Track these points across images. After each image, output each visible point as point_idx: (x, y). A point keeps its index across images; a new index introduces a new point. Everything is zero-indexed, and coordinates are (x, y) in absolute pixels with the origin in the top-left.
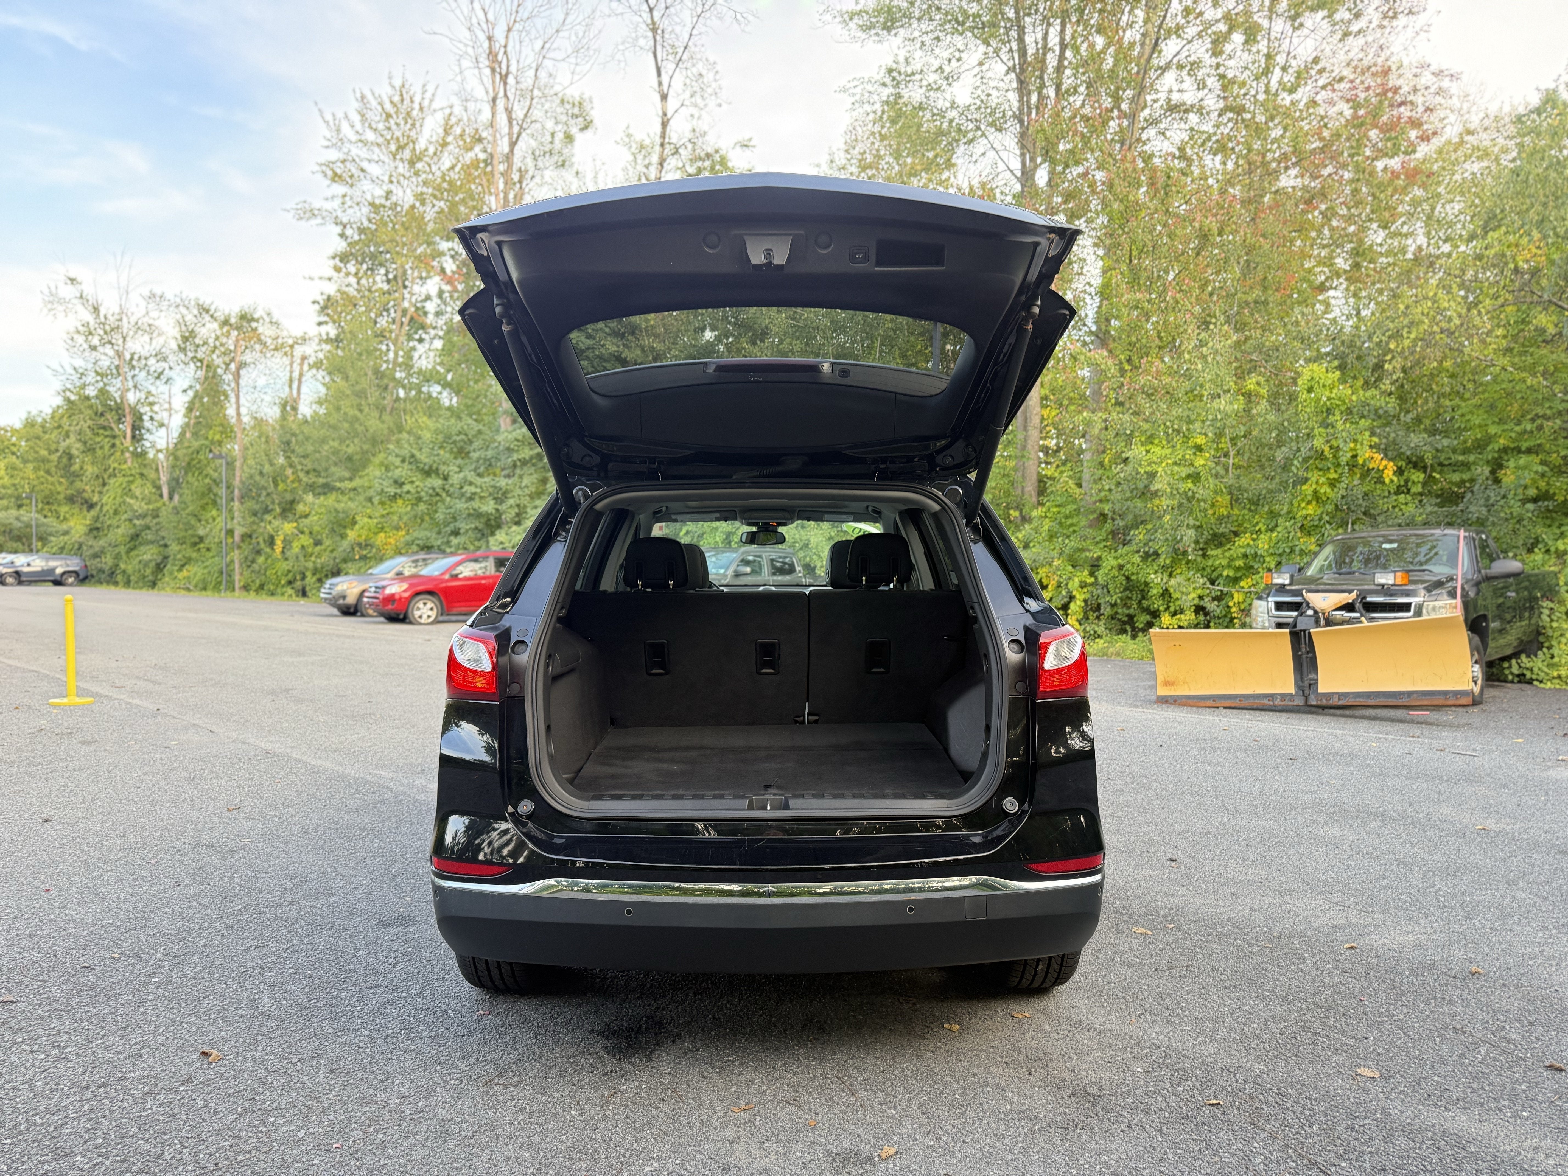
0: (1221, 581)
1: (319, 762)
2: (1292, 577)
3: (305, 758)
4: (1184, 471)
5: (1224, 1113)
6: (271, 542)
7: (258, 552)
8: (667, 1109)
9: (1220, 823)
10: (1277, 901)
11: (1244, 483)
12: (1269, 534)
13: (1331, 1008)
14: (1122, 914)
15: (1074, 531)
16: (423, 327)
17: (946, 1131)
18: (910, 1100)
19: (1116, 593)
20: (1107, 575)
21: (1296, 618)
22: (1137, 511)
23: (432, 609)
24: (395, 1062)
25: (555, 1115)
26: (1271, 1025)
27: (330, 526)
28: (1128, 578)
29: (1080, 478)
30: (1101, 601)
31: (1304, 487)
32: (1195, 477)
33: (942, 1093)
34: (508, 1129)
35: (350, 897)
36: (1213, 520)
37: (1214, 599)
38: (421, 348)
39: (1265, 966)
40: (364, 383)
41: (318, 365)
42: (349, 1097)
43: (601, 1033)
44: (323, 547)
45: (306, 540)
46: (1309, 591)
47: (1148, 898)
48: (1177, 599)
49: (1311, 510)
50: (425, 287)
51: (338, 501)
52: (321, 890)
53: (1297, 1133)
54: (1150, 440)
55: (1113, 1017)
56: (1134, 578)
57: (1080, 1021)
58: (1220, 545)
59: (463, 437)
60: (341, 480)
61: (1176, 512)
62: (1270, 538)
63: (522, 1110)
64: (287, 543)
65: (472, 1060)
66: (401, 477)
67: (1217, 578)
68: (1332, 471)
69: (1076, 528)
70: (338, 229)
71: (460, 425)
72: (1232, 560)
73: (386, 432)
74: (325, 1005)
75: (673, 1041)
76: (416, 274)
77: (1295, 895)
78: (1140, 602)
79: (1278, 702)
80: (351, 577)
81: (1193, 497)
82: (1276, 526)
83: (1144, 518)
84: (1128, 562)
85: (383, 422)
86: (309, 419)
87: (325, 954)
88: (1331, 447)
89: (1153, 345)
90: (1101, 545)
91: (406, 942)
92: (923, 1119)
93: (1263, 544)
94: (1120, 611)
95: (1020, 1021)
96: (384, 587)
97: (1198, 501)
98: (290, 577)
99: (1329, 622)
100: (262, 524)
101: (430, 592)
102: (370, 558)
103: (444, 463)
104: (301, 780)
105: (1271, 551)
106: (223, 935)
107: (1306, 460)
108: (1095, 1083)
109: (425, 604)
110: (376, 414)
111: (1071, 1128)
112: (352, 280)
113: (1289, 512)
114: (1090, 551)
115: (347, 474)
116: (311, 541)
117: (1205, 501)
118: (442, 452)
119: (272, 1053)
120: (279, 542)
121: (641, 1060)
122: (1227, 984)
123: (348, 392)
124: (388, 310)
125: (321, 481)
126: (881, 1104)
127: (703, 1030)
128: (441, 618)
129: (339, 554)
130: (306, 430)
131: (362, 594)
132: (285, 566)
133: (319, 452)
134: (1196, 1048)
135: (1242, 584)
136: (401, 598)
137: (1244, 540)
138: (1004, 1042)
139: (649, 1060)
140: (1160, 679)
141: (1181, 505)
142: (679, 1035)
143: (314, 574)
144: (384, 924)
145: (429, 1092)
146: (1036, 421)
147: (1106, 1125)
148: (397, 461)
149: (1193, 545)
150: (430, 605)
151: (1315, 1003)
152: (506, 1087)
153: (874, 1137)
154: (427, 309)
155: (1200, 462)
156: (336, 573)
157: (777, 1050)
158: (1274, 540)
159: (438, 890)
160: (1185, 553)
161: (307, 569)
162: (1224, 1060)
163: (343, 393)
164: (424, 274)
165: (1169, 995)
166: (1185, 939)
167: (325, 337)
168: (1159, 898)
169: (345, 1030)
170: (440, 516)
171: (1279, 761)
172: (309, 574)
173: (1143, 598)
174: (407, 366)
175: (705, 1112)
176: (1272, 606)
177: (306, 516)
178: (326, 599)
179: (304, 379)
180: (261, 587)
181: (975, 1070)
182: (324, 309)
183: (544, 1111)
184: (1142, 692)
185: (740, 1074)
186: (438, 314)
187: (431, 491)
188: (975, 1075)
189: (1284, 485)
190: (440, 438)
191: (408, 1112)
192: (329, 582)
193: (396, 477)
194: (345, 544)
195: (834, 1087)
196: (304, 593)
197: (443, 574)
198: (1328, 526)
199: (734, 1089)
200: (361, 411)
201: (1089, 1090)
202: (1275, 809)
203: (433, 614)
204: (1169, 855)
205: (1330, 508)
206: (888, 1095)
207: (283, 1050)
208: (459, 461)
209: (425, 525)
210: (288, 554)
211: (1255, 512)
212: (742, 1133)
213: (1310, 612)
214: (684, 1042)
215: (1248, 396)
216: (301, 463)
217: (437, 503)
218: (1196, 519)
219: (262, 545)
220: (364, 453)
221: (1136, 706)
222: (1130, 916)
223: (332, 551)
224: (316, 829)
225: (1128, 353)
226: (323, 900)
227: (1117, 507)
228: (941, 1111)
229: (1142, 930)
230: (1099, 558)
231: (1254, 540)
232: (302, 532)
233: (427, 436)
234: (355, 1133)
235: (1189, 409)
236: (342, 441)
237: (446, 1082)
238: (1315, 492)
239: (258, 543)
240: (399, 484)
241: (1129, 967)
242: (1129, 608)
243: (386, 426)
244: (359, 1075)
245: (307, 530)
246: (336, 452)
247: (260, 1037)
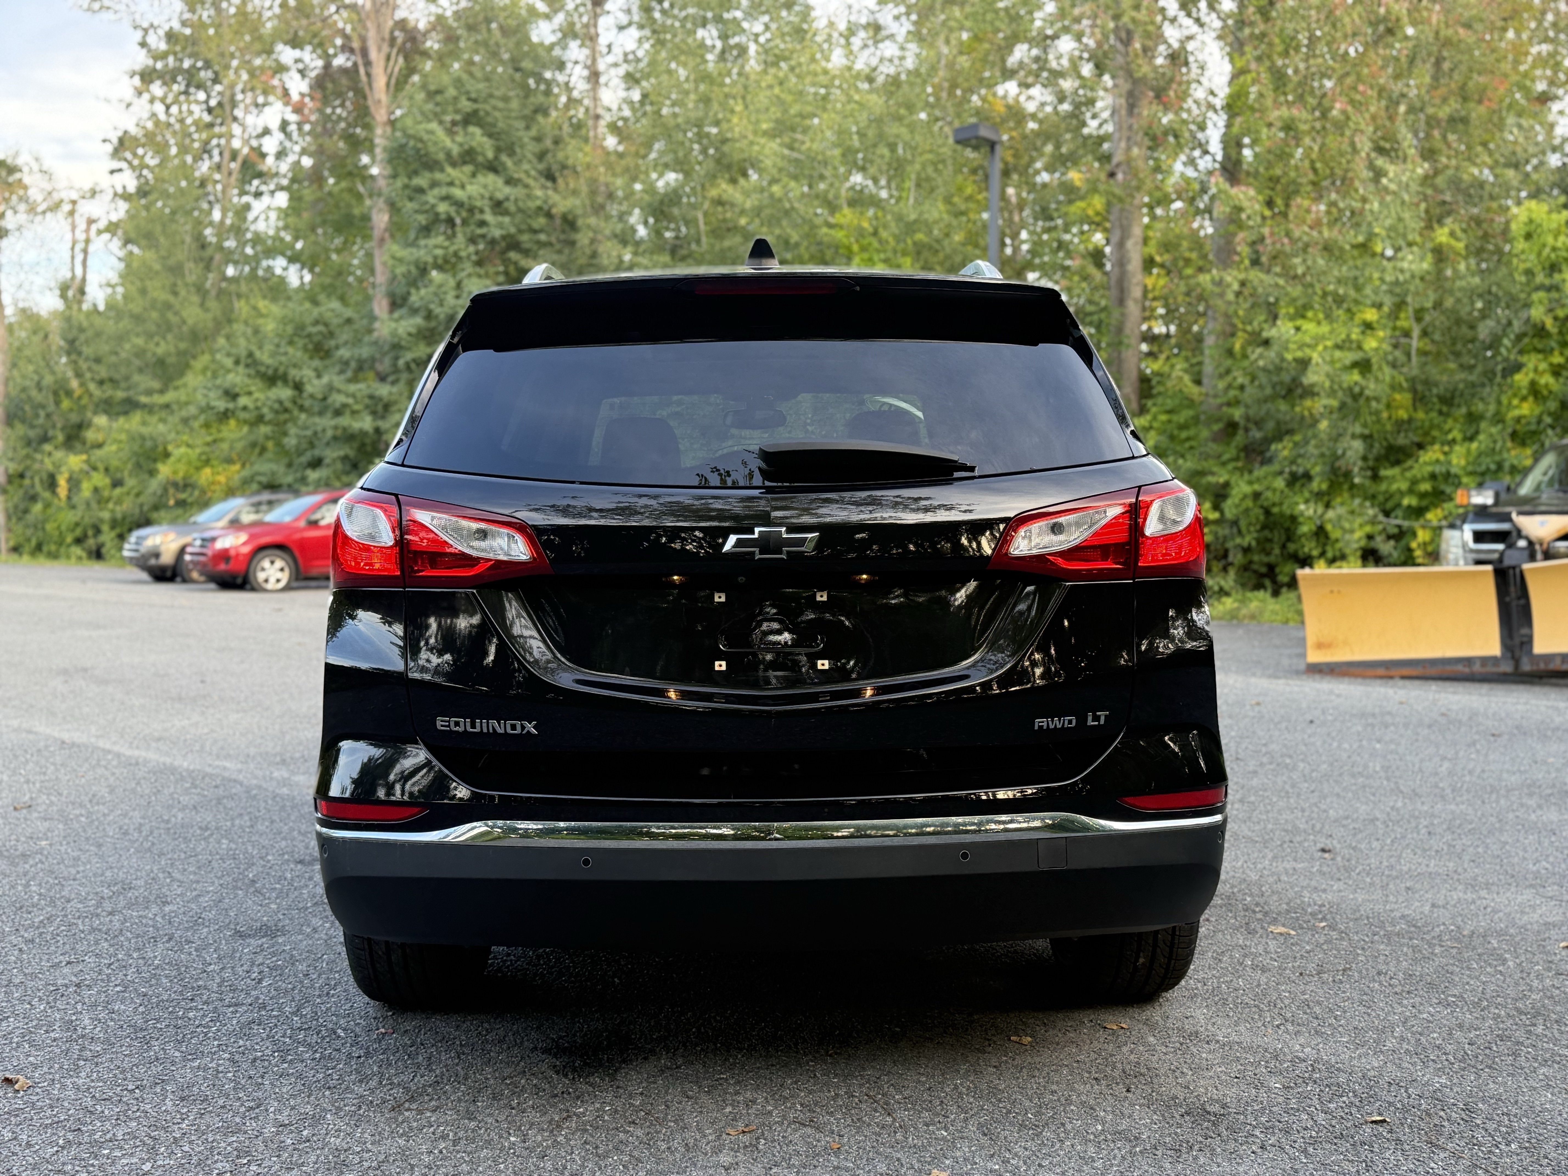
0: (1399, 512)
1: (136, 753)
2: (1497, 496)
3: (116, 748)
4: (1349, 357)
5: (1391, 1131)
6: (51, 483)
7: (33, 498)
8: (639, 1132)
9: (1392, 808)
10: (1469, 896)
11: (1433, 372)
12: (1466, 444)
13: (1539, 1014)
14: (1254, 912)
15: (1191, 448)
16: (260, 175)
17: (1016, 1155)
18: (966, 1120)
19: (1249, 532)
20: (1237, 506)
21: (1502, 554)
22: (1280, 416)
23: (282, 570)
24: (268, 1087)
25: (489, 1142)
26: (1458, 1034)
27: (134, 459)
28: (1267, 512)
29: (1199, 373)
30: (1229, 545)
31: (1518, 377)
32: (1364, 366)
33: (1009, 1112)
34: (426, 1159)
35: (193, 906)
36: (1389, 427)
37: (1389, 537)
38: (258, 206)
39: (1450, 968)
40: (180, 255)
41: (112, 228)
42: (208, 1126)
43: (545, 1051)
44: (124, 489)
45: (100, 479)
46: (1520, 513)
47: (1291, 894)
48: (1337, 540)
49: (1526, 409)
50: (262, 116)
51: (144, 423)
52: (152, 898)
53: (1490, 1152)
54: (1301, 313)
55: (1242, 1028)
56: (1275, 510)
57: (1197, 1033)
58: (1397, 463)
59: (320, 328)
60: (149, 392)
61: (1335, 416)
62: (1469, 451)
63: (444, 1137)
64: (74, 483)
65: (373, 1083)
66: (235, 385)
67: (1393, 509)
68: (1556, 353)
69: (1193, 443)
70: (138, 35)
71: (316, 312)
72: (1414, 482)
73: (210, 325)
74: (167, 1026)
75: (646, 1059)
76: (248, 101)
77: (1494, 888)
78: (1284, 547)
79: (1477, 668)
80: (164, 527)
81: (1361, 394)
82: (1477, 432)
83: (1290, 426)
84: (1268, 488)
85: (207, 310)
86: (101, 307)
87: (163, 969)
88: (1556, 318)
89: (1304, 180)
90: (1230, 466)
91: (274, 954)
92: (984, 1140)
93: (1458, 459)
94: (1256, 558)
95: (1114, 1032)
96: (213, 540)
97: (1368, 399)
98: (78, 532)
99: (1548, 555)
100: (38, 456)
101: (280, 547)
102: (192, 504)
103: (295, 366)
104: (113, 774)
105: (1470, 468)
106: (20, 950)
107: (1520, 337)
108: (1217, 1101)
109: (272, 562)
110: (195, 299)
111: (1184, 1150)
112: (159, 108)
113: (1497, 413)
114: (1213, 474)
115: (156, 385)
116: (108, 481)
117: (1377, 399)
118: (291, 350)
119: (99, 1079)
120: (62, 482)
121: (603, 1080)
122: (1398, 989)
123: (157, 267)
124: (209, 152)
125: (120, 394)
126: (927, 1125)
127: (685, 1045)
128: (295, 584)
129: (147, 499)
130: (98, 321)
131: (182, 551)
132: (69, 517)
133: (116, 354)
134: (1355, 1062)
135: (1430, 516)
136: (238, 555)
137: (1431, 455)
138: (1093, 1056)
139: (613, 1079)
140: (1311, 640)
141: (1343, 406)
142: (652, 1052)
143: (113, 528)
144: (242, 935)
145: (316, 1120)
146: (1137, 292)
147: (1232, 1145)
148: (229, 362)
149: (1360, 463)
150: (279, 563)
151: (1518, 1010)
152: (420, 1112)
153: (919, 1161)
154: (265, 149)
155: (1371, 344)
156: (146, 522)
157: (786, 1065)
158: (1474, 453)
159: (325, 843)
160: (1348, 475)
161: (102, 521)
162: (1392, 1072)
163: (150, 269)
164: (261, 100)
165: (1319, 1003)
166: (1342, 939)
167: (120, 190)
168: (1306, 893)
169: (197, 1054)
170: (291, 442)
171: (1476, 737)
172: (105, 528)
173: (1289, 539)
174: (238, 230)
175: (691, 1136)
176: (1468, 536)
177: (100, 446)
178: (131, 559)
179: (91, 248)
180: (39, 548)
181: (1054, 1087)
182: (117, 153)
183: (474, 1138)
184: (1285, 662)
185: (737, 1093)
186: (281, 154)
187: (276, 406)
188: (1053, 1092)
189: (1490, 375)
190: (290, 329)
191: (289, 1141)
192: (133, 538)
193: (227, 385)
194: (154, 485)
195: (864, 1106)
196: (98, 555)
197: (297, 519)
198: (1550, 432)
199: (728, 1109)
200: (175, 294)
201: (1208, 1108)
202: (1468, 791)
203: (285, 577)
204: (1320, 846)
205: (1553, 405)
206: (938, 1115)
207: (115, 1076)
208: (316, 363)
209: (269, 455)
210: (75, 500)
211: (1447, 415)
212: (741, 1157)
213: (1522, 543)
214: (659, 1059)
215: (1440, 254)
216: (90, 369)
217: (285, 422)
218: (1365, 425)
219: (38, 488)
220: (181, 353)
221: (1277, 677)
222: (1266, 914)
223: (138, 495)
224: (139, 829)
225: (1268, 192)
226: (155, 909)
227: (1251, 412)
228: (1009, 1133)
229: (1281, 929)
230: (1227, 485)
231: (1445, 454)
232: (95, 469)
233: (270, 327)
234: (219, 1165)
235: (1356, 267)
236: (150, 336)
237: (339, 1109)
238: (1533, 384)
239: (33, 486)
240: (231, 395)
241: (1263, 971)
242: (1268, 554)
243: (210, 316)
244: (221, 1102)
245: (101, 467)
246: (140, 353)
247: (82, 1063)
